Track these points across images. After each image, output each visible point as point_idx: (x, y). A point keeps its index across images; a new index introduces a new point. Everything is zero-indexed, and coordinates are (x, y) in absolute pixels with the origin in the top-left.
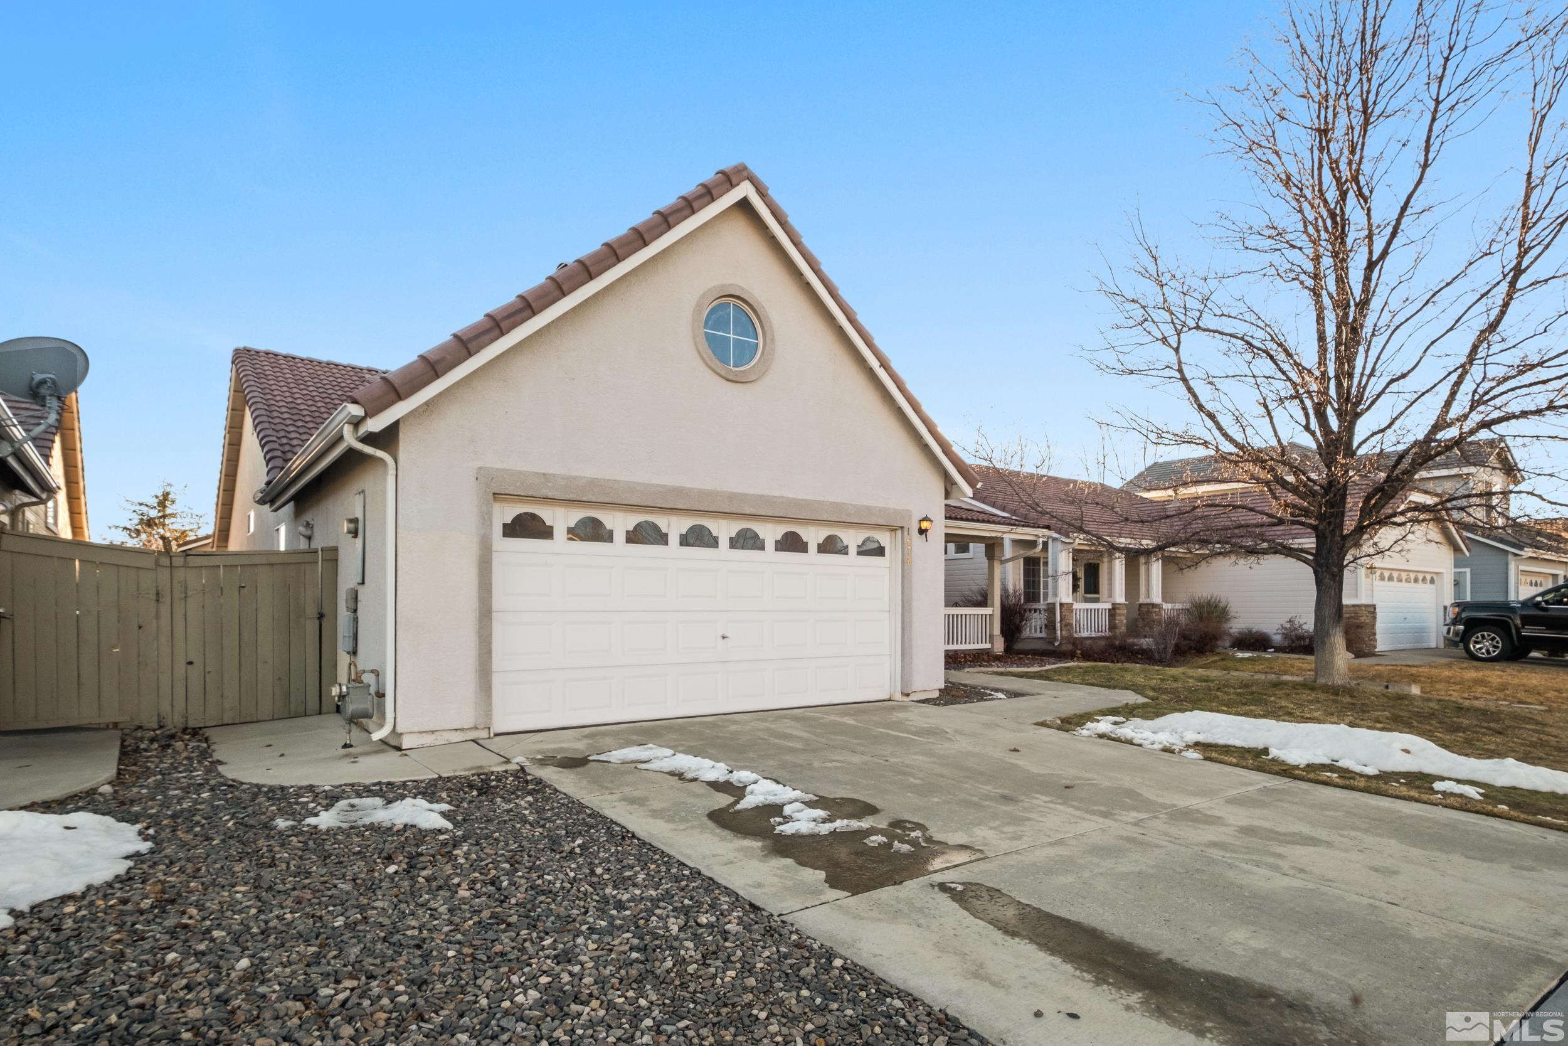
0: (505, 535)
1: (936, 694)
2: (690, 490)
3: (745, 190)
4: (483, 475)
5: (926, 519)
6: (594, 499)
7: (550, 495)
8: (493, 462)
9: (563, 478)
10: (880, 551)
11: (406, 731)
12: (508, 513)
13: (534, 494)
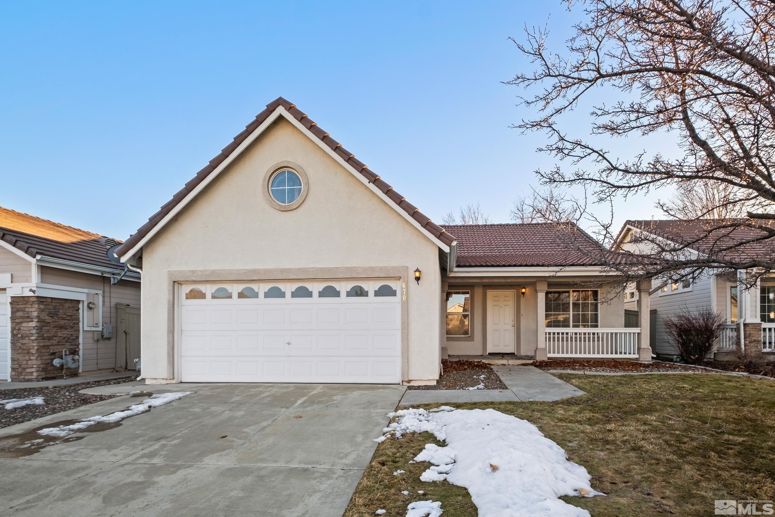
0: (187, 298)
1: (435, 383)
2: (260, 270)
3: (281, 110)
4: (170, 274)
5: (417, 270)
6: (214, 280)
7: (195, 279)
8: (175, 268)
9: (201, 271)
10: (393, 293)
11: (148, 377)
12: (186, 289)
13: (189, 280)
